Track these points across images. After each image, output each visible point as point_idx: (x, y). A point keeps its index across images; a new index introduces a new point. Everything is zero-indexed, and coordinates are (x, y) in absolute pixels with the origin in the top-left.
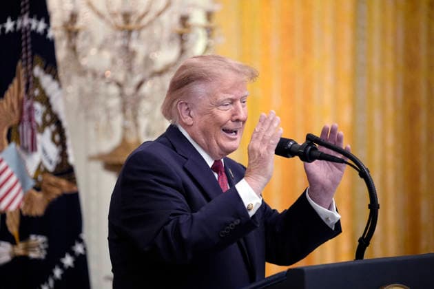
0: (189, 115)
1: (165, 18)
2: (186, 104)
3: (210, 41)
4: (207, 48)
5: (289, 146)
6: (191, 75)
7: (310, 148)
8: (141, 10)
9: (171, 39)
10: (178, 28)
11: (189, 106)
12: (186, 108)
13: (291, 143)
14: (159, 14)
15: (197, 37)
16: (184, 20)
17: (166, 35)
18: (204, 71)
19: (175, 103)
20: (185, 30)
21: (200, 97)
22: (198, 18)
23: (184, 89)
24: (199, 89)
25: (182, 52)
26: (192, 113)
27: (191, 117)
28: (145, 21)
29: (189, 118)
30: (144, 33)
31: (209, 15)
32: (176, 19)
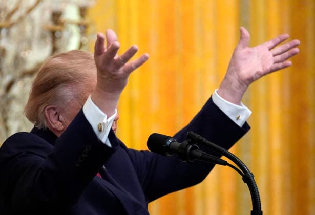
0: (59, 119)
1: (36, 14)
2: (54, 109)
3: (84, 38)
4: (81, 45)
5: (168, 143)
6: (57, 78)
7: (191, 146)
8: (11, 7)
9: (43, 37)
10: (51, 25)
11: (58, 111)
12: (54, 112)
13: (170, 141)
14: (30, 10)
15: (71, 35)
16: (56, 17)
17: (37, 32)
18: (71, 73)
19: (41, 109)
20: (58, 27)
21: (69, 101)
22: (71, 14)
23: (50, 93)
24: (66, 92)
25: (55, 49)
26: (61, 117)
27: (61, 122)
28: (15, 18)
29: (59, 122)
30: (14, 30)
31: (83, 11)
32: (47, 15)
